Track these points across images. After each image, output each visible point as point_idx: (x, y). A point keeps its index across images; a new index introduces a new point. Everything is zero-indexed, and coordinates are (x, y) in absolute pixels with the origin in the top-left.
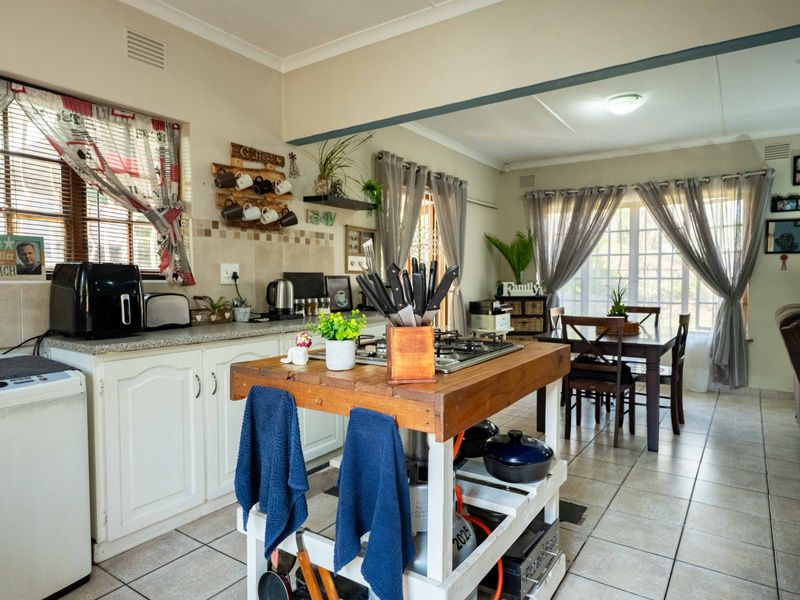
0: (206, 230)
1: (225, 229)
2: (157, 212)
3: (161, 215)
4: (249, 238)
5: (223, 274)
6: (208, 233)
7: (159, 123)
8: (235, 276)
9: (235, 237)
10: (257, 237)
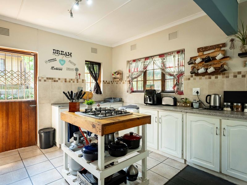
0: (188, 78)
1: (195, 77)
2: (175, 76)
3: (176, 76)
4: (206, 79)
5: (193, 92)
6: (189, 79)
7: (178, 52)
8: (197, 93)
9: (200, 79)
10: (210, 78)
